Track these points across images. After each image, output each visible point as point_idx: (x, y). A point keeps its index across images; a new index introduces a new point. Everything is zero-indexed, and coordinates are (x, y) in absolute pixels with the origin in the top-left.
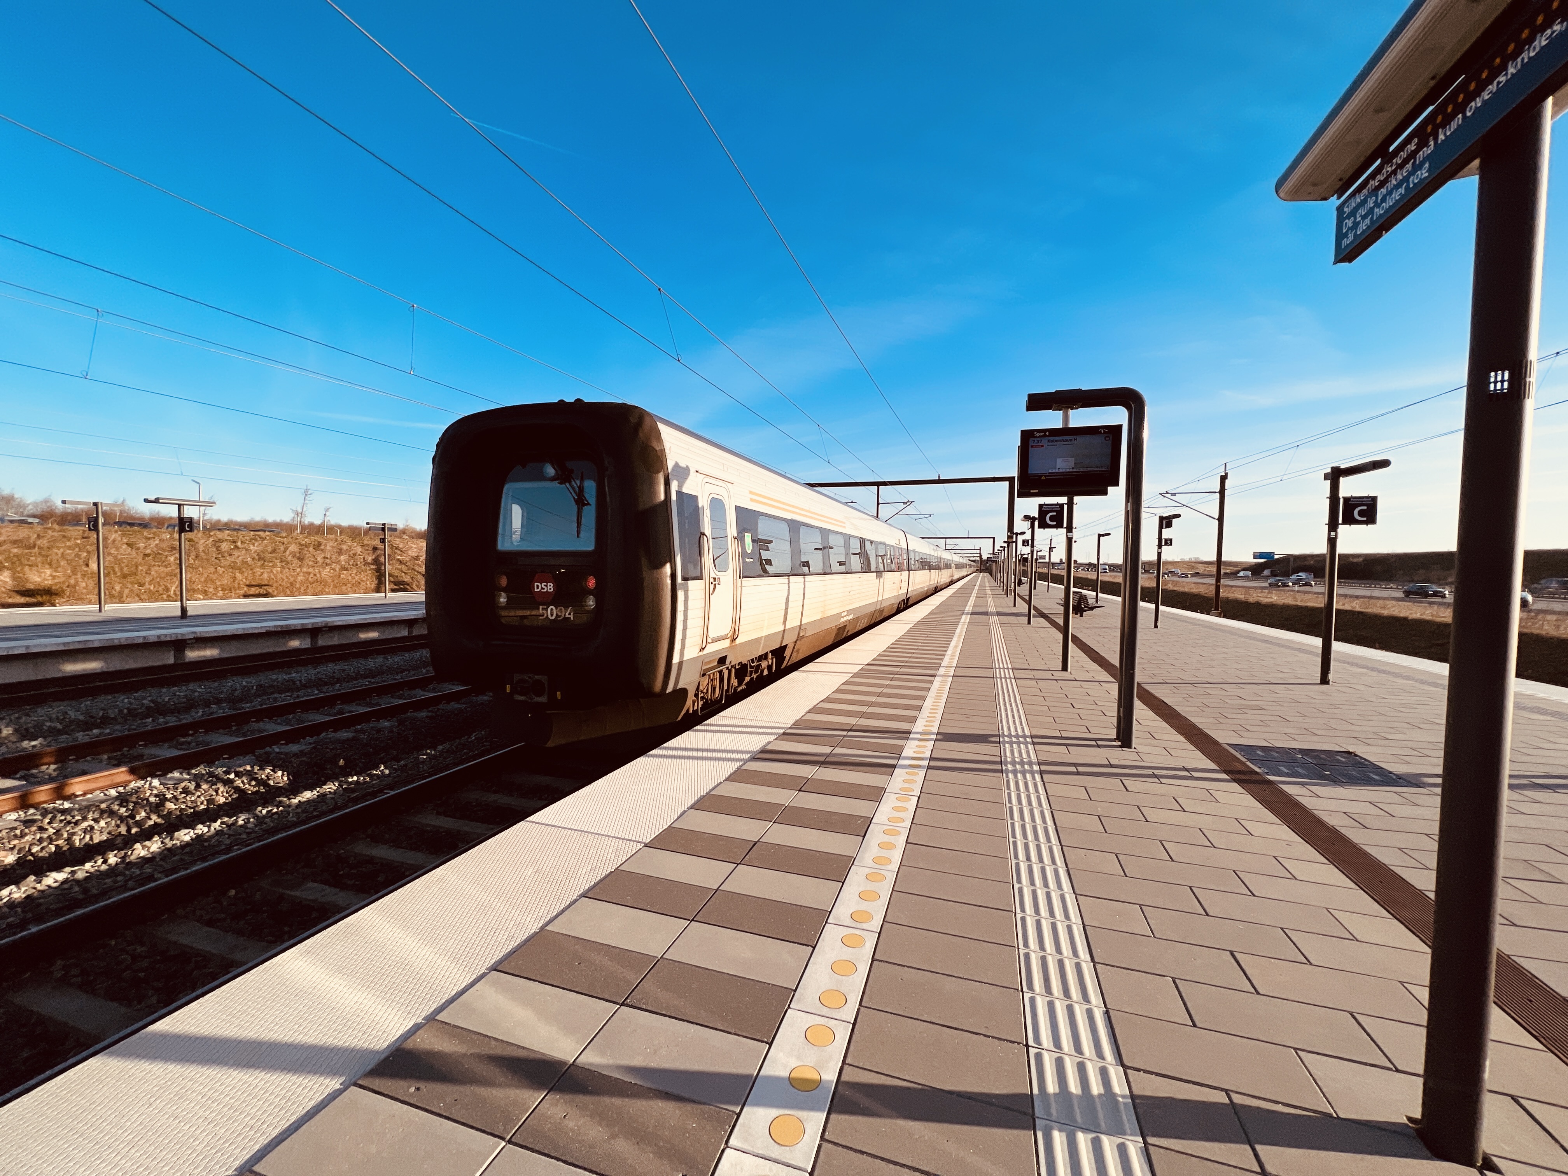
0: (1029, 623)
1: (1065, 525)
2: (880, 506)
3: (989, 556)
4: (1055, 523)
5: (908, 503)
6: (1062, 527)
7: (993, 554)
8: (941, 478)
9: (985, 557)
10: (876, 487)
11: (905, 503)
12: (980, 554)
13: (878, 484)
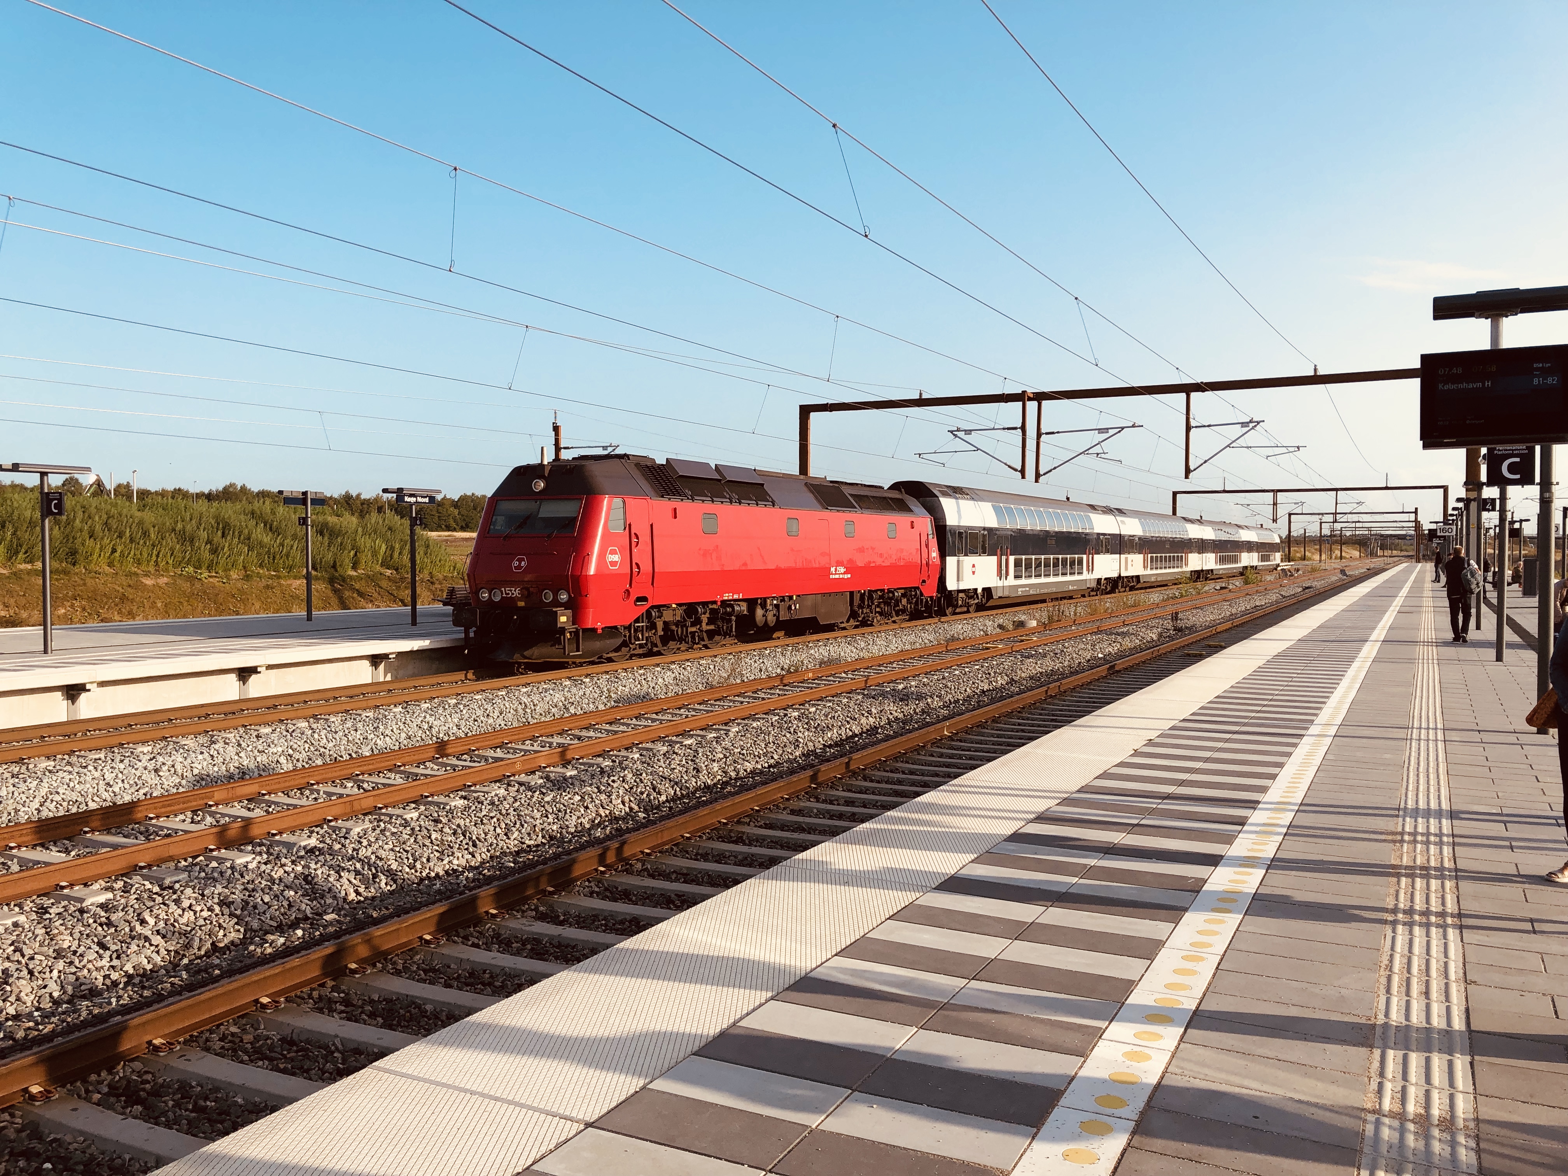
0: (1499, 658)
1: (1537, 479)
2: (1193, 432)
3: (1433, 526)
4: (1518, 476)
5: (1250, 424)
6: (1532, 482)
7: (1446, 521)
8: (1321, 372)
9: (1427, 526)
10: (1184, 395)
11: (1244, 424)
12: (1416, 521)
13: (1188, 389)
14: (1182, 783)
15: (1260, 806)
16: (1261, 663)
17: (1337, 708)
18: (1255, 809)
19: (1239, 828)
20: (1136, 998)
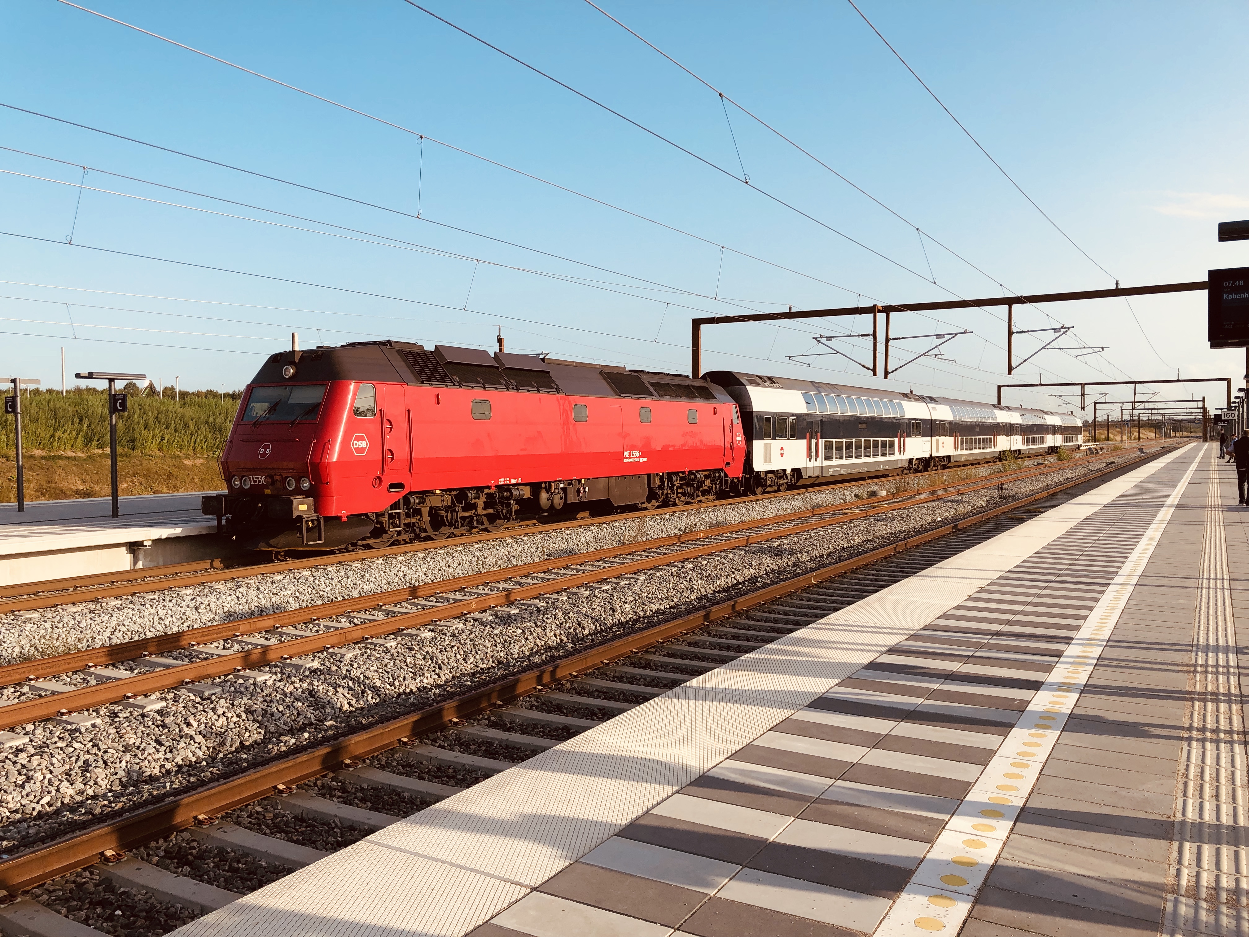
2: (1014, 336)
3: (1219, 412)
5: (1062, 330)
7: (1229, 408)
8: (1122, 286)
9: (1213, 412)
10: (1007, 307)
11: (1057, 330)
12: (1204, 408)
13: (1010, 302)
14: (1008, 623)
15: (1074, 641)
16: (1072, 525)
17: (1137, 563)
18: (1069, 644)
19: (1056, 659)
20: (971, 797)
